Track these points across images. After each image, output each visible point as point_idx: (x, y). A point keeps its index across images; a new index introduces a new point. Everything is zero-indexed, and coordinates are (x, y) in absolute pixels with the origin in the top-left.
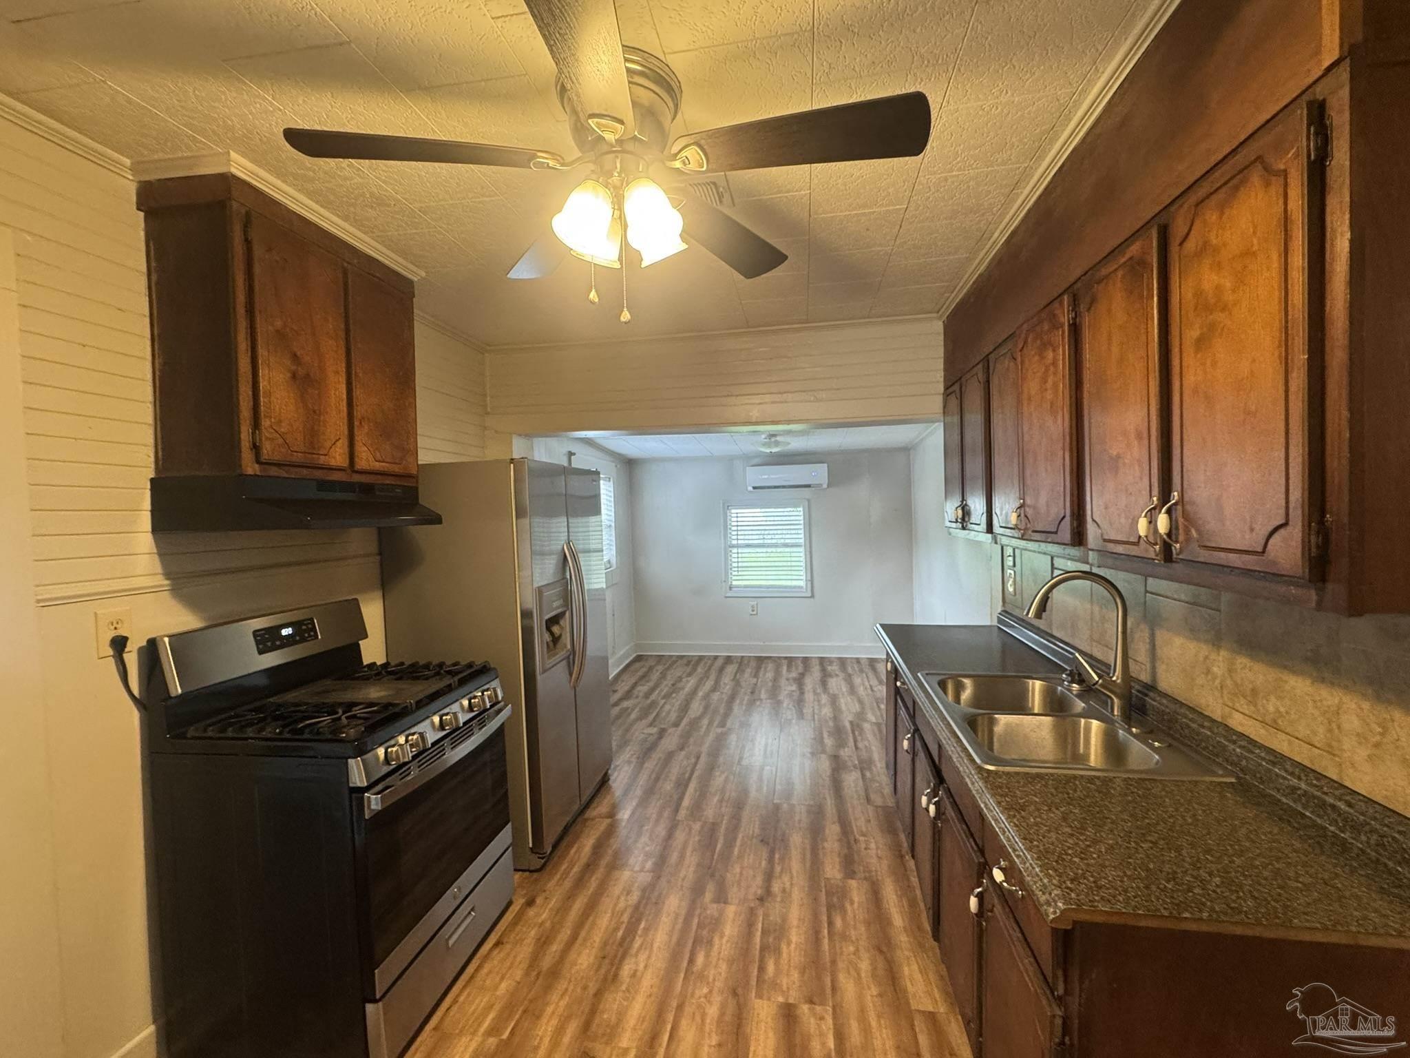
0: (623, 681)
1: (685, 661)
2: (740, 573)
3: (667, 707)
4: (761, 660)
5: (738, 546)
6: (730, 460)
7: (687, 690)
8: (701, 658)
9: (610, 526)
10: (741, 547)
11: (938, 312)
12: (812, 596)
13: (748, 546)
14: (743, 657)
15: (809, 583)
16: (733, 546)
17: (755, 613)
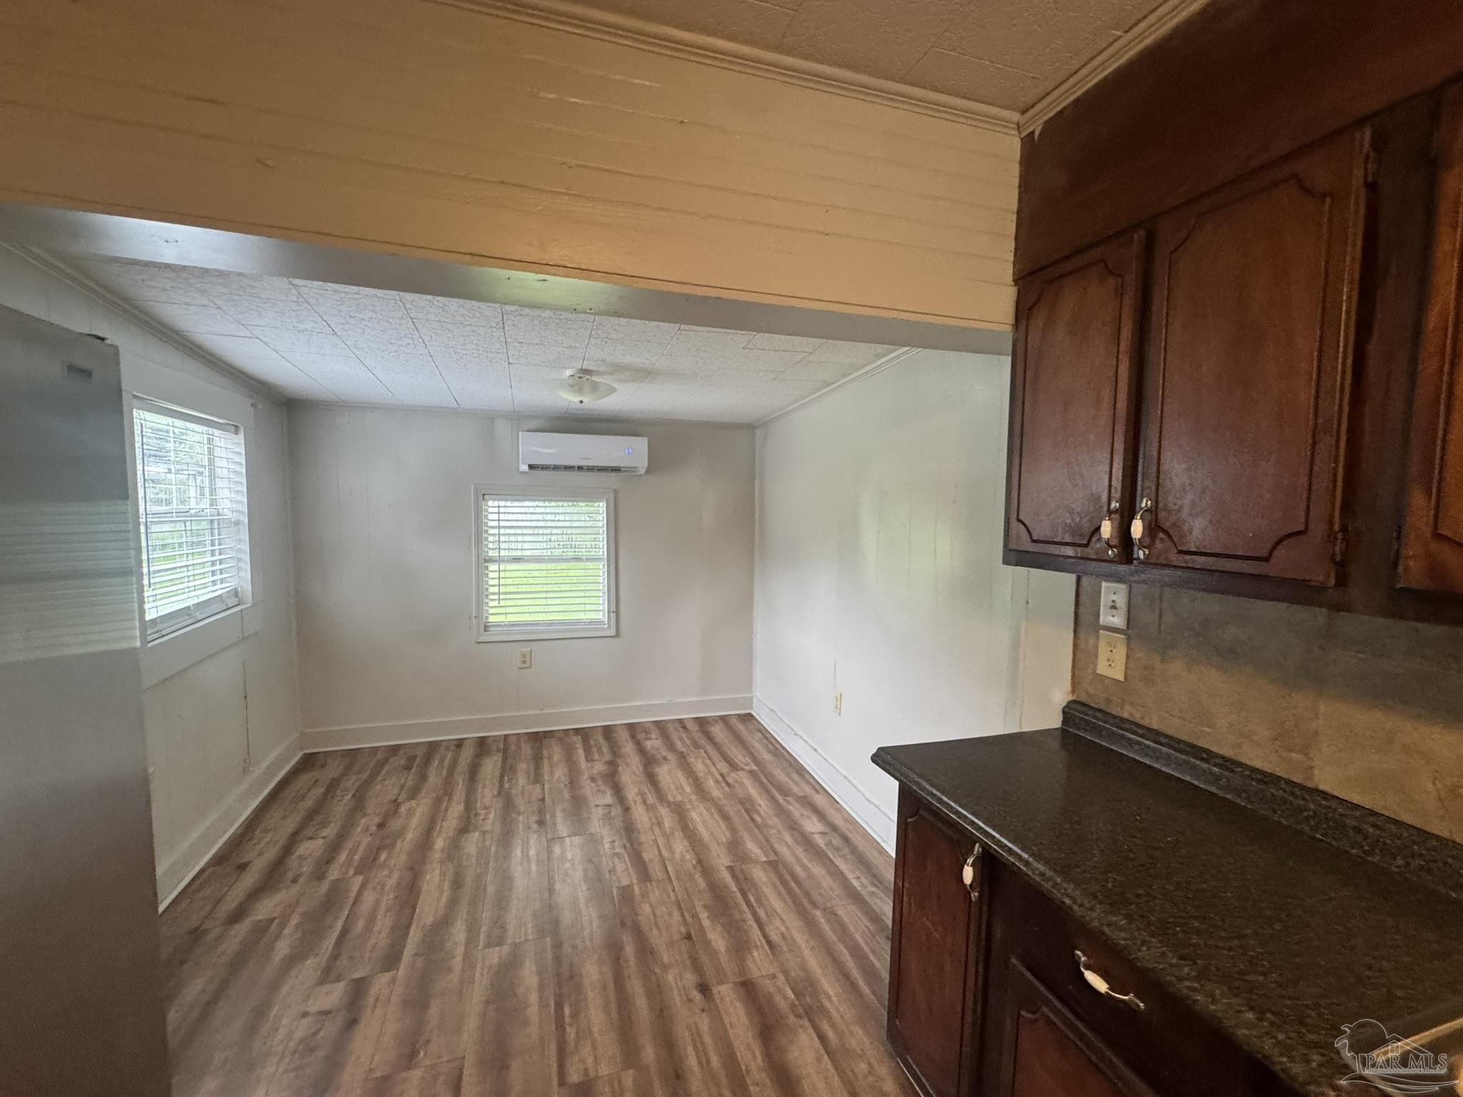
0: (266, 831)
1: (400, 761)
2: (502, 603)
3: (369, 898)
4: (538, 739)
5: (499, 560)
6: (487, 419)
7: (410, 835)
8: (433, 747)
9: (237, 523)
10: (503, 561)
11: (1023, 112)
12: (617, 635)
13: (517, 560)
14: (506, 736)
15: (613, 616)
16: (492, 560)
17: (528, 665)
